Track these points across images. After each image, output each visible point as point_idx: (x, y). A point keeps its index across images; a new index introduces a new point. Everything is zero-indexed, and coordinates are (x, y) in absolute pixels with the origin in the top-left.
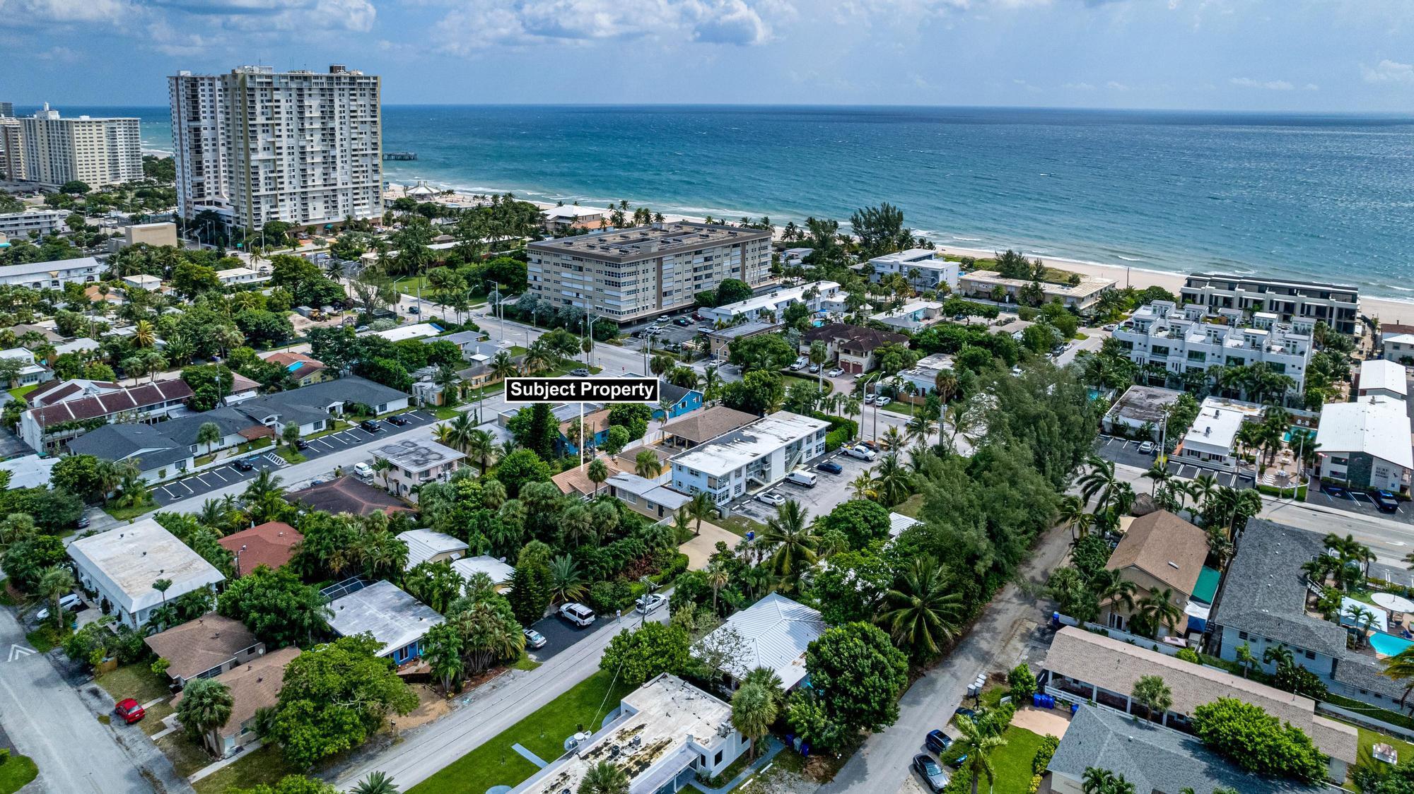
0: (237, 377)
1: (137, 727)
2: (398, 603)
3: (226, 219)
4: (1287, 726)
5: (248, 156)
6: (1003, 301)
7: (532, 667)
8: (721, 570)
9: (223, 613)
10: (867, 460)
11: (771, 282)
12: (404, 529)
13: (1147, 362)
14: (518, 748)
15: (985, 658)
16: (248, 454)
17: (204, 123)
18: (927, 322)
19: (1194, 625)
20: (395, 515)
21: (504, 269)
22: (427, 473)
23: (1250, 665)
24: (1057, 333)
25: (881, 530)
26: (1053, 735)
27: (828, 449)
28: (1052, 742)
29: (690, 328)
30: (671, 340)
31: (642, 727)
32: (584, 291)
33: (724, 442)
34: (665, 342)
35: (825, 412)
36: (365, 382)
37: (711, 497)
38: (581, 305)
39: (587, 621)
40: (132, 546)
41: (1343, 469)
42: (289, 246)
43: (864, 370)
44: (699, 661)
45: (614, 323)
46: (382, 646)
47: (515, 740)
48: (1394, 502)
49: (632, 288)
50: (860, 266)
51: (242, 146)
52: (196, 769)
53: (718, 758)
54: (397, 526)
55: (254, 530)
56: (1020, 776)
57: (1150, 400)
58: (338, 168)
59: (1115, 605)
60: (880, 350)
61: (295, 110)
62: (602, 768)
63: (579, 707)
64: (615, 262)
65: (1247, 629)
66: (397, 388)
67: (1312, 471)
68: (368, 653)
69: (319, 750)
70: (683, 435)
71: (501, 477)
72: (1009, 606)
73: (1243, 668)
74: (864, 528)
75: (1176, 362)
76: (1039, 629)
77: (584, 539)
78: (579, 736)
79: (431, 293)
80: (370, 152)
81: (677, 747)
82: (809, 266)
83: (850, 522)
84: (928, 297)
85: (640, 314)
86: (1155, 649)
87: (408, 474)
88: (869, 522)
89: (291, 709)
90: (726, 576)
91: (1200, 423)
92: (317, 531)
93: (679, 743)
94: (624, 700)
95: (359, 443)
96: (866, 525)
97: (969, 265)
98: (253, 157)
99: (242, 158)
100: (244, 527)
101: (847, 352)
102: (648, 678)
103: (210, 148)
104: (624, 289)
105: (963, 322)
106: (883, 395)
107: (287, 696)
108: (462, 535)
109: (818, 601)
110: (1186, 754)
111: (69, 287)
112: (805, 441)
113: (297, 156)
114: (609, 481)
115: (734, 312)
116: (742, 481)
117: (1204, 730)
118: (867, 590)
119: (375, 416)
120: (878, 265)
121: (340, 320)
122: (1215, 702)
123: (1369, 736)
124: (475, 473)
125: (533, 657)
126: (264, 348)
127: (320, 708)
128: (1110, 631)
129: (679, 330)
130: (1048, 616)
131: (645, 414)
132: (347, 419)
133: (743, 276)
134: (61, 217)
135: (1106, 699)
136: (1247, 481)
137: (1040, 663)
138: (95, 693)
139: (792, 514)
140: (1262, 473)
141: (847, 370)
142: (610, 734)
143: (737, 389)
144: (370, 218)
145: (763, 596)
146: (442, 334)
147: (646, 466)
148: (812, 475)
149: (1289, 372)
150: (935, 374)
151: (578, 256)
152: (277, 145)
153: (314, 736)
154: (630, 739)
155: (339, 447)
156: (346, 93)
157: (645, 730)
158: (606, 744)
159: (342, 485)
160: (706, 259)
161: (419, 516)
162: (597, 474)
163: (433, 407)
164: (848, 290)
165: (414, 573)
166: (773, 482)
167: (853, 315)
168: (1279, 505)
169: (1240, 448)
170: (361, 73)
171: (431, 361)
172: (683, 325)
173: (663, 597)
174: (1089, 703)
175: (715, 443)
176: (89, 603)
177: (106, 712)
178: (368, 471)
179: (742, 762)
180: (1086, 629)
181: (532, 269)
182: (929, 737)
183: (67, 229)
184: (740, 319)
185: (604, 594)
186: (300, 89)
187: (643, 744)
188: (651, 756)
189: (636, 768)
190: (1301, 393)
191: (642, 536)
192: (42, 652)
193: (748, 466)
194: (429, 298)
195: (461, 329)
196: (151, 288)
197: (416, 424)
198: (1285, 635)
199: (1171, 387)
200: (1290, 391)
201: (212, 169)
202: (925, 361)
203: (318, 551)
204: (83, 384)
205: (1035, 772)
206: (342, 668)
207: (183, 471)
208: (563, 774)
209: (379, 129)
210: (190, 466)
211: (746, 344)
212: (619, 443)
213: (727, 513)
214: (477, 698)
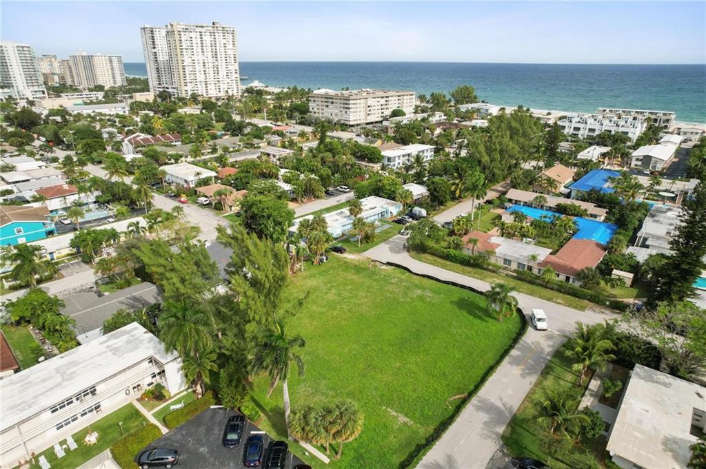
5: (180, 64)
32: (334, 113)
37: (389, 165)
39: (347, 190)
41: (640, 163)
45: (347, 125)
49: (355, 110)
51: (177, 59)
52: (222, 214)
53: (392, 213)
58: (220, 71)
61: (199, 42)
64: (347, 98)
75: (583, 133)
85: (358, 122)
104: (351, 110)
113: (202, 64)
115: (398, 120)
120: (462, 107)
144: (234, 95)
149: (630, 135)
156: (221, 35)
160: (386, 101)
169: (601, 159)
170: (227, 25)
181: (311, 105)
186: (201, 33)
190: (634, 144)
193: (403, 155)
196: (150, 115)
200: (629, 143)
204: (142, 134)
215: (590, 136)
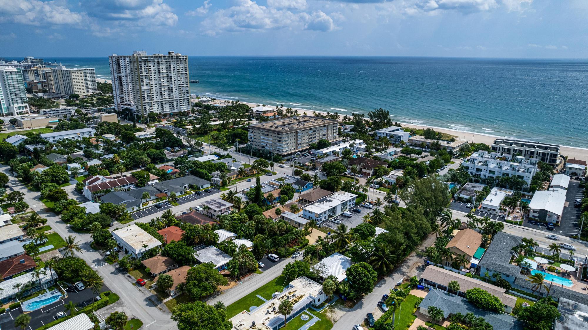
0: (151, 175)
1: (144, 287)
2: (217, 253)
3: (133, 111)
4: (493, 296)
5: (140, 88)
6: (425, 148)
7: (261, 273)
8: (320, 245)
9: (163, 255)
10: (370, 208)
11: (338, 139)
12: (216, 229)
13: (474, 174)
14: (258, 296)
15: (403, 274)
16: (159, 202)
17: (123, 74)
18: (395, 156)
19: (473, 266)
20: (213, 225)
21: (239, 134)
22: (221, 211)
23: (488, 278)
24: (442, 162)
25: (372, 233)
26: (422, 297)
27: (357, 204)
28: (421, 299)
29: (308, 157)
30: (301, 162)
31: (296, 291)
32: (269, 143)
33: (320, 202)
34: (299, 163)
35: (356, 191)
36: (195, 177)
37: (316, 220)
38: (268, 148)
39: (277, 260)
40: (132, 233)
41: (537, 215)
42: (158, 122)
43: (371, 175)
44: (313, 273)
45: (280, 155)
46: (215, 266)
47: (257, 294)
48: (553, 227)
49: (287, 142)
50: (371, 133)
51: (138, 84)
52: (164, 299)
53: (319, 300)
54: (214, 229)
55: (167, 229)
56: (411, 308)
57: (473, 188)
58: (174, 92)
59: (447, 259)
60: (377, 168)
61: (157, 69)
62: (285, 302)
63: (276, 285)
64: (280, 133)
65: (488, 268)
66: (206, 179)
67: (527, 215)
68: (212, 268)
69: (200, 295)
70: (306, 198)
71: (246, 212)
72: (414, 258)
73: (486, 279)
74: (366, 232)
75: (484, 174)
76: (422, 266)
77: (275, 234)
78: (276, 293)
79: (213, 142)
80: (185, 85)
81: (307, 297)
82: (352, 133)
83: (362, 230)
84: (396, 146)
85: (290, 152)
86: (459, 273)
87: (215, 211)
88: (368, 231)
89: (191, 283)
90: (321, 247)
91: (489, 197)
92: (189, 230)
93: (307, 295)
94: (290, 283)
95: (196, 199)
96: (367, 231)
97: (413, 132)
98: (142, 88)
99: (138, 88)
100: (164, 227)
101: (365, 168)
102: (298, 277)
103: (125, 83)
104: (284, 143)
105: (409, 156)
106: (377, 184)
107: (188, 280)
108: (234, 231)
109: (350, 255)
110: (462, 304)
111: (84, 138)
112: (348, 202)
113: (158, 87)
114: (282, 214)
115: (324, 152)
116: (326, 215)
117: (468, 297)
118: (366, 253)
119: (200, 189)
120: (378, 133)
121: (182, 152)
122: (473, 289)
123: (521, 300)
124: (237, 211)
125: (260, 270)
126: (157, 164)
127: (199, 283)
128: (445, 267)
129: (304, 158)
130: (425, 262)
131: (294, 191)
132: (190, 191)
133: (327, 137)
134: (73, 109)
135: (441, 287)
136: (503, 218)
137: (421, 276)
138: (129, 277)
139: (343, 228)
140: (508, 215)
141: (365, 175)
142: (286, 292)
143: (325, 182)
144: (186, 111)
145: (333, 253)
146: (219, 159)
147: (294, 209)
148: (350, 213)
149: (525, 179)
150: (396, 177)
151: (267, 130)
152: (151, 83)
153: (198, 291)
154: (292, 294)
155: (189, 200)
156: (175, 62)
157: (297, 292)
158: (285, 296)
159: (193, 214)
160: (314, 131)
161: (219, 225)
162: (278, 212)
163: (219, 186)
164: (366, 143)
165: (221, 243)
166: (337, 215)
167: (368, 153)
168: (512, 227)
169: (503, 206)
170: (180, 55)
171: (217, 170)
172: (305, 156)
173: (301, 253)
174: (435, 288)
175: (317, 202)
176: (120, 250)
177: (134, 282)
178: (201, 209)
179: (326, 301)
180: (437, 266)
181: (250, 134)
182: (384, 296)
183: (76, 114)
184: (326, 155)
185: (282, 251)
186: (158, 62)
187: (296, 296)
188: (299, 299)
189: (294, 302)
190: (529, 186)
191: (293, 233)
192: (110, 264)
193: (328, 210)
194: (212, 144)
195: (226, 157)
196: (112, 139)
197: (214, 193)
198: (500, 270)
199: (482, 183)
200: (524, 186)
201: (126, 92)
202: (393, 172)
203: (191, 236)
204: (101, 177)
205: (415, 307)
206: (205, 272)
207: (139, 208)
208: (273, 303)
209: (188, 76)
210: (141, 206)
211: (328, 165)
212: (285, 201)
213: (321, 226)
214: (244, 281)
215: (491, 177)
